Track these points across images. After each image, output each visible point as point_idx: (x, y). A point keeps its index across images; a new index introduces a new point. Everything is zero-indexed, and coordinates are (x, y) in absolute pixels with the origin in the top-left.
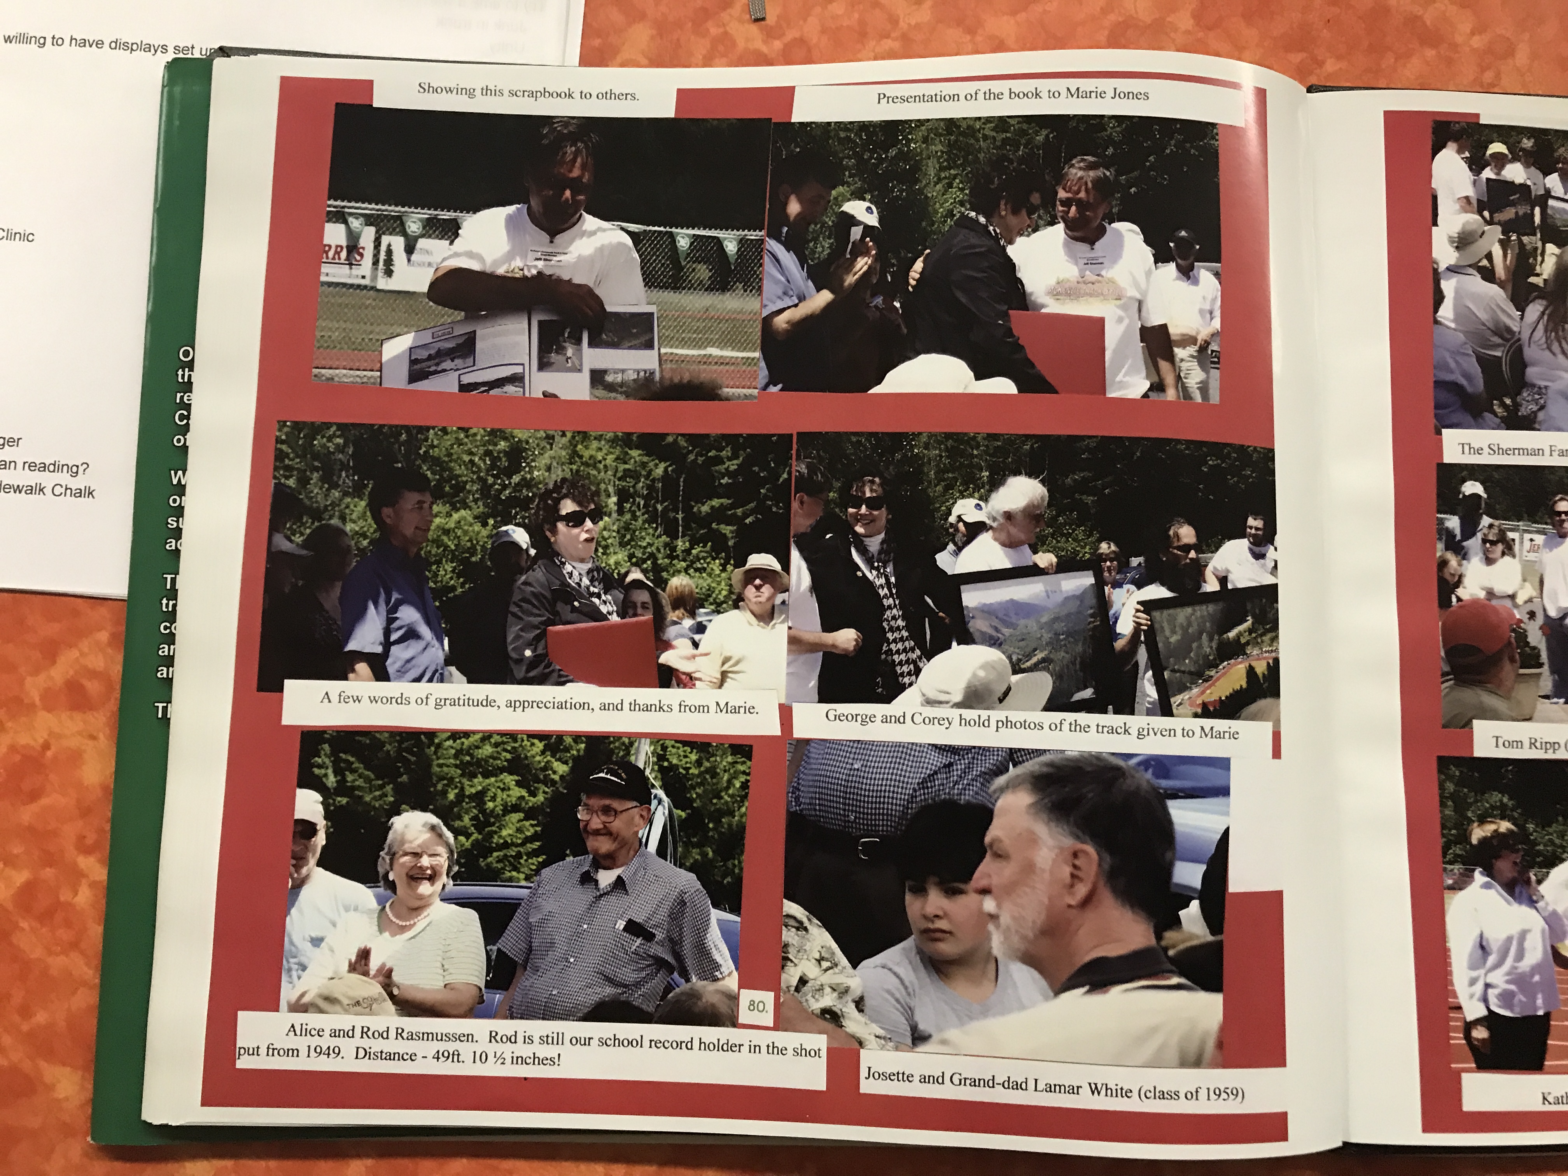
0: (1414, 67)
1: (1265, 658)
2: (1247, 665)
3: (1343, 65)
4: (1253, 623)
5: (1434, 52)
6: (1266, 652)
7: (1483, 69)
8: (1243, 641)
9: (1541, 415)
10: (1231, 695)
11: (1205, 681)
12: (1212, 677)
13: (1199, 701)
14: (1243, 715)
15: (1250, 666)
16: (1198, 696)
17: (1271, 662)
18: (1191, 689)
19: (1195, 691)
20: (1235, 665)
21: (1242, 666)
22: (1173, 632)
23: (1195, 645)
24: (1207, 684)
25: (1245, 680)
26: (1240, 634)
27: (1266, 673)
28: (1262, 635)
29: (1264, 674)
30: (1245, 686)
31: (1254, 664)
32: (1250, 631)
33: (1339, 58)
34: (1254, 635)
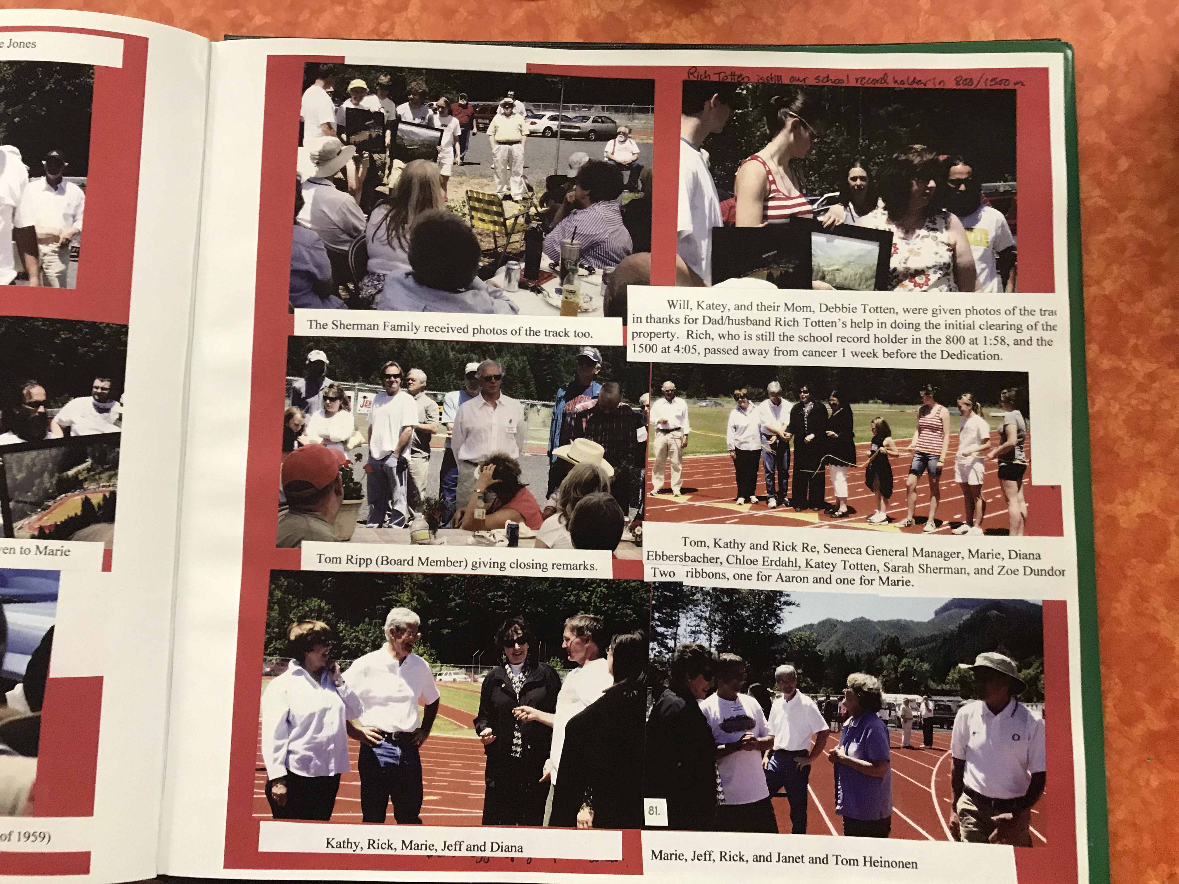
0: (326, 19)
1: (101, 492)
2: (84, 496)
3: (268, 19)
4: (92, 464)
5: (342, 8)
6: (103, 486)
7: (380, 21)
8: (81, 477)
9: (378, 298)
10: (66, 520)
11: (43, 509)
12: (50, 506)
13: (37, 526)
14: (75, 537)
15: (87, 498)
16: (35, 522)
17: (107, 494)
18: (29, 516)
19: (35, 517)
20: (71, 497)
21: (79, 497)
22: (20, 471)
23: (37, 481)
24: (44, 512)
25: (81, 508)
26: (79, 472)
27: (102, 503)
28: (100, 473)
29: (99, 504)
30: (79, 513)
31: (90, 496)
32: (89, 470)
33: (265, 14)
34: (92, 473)
